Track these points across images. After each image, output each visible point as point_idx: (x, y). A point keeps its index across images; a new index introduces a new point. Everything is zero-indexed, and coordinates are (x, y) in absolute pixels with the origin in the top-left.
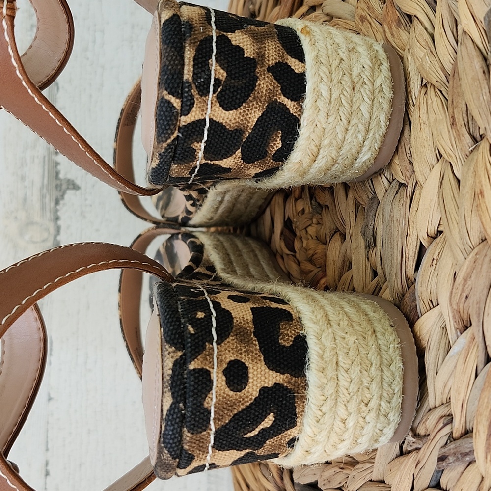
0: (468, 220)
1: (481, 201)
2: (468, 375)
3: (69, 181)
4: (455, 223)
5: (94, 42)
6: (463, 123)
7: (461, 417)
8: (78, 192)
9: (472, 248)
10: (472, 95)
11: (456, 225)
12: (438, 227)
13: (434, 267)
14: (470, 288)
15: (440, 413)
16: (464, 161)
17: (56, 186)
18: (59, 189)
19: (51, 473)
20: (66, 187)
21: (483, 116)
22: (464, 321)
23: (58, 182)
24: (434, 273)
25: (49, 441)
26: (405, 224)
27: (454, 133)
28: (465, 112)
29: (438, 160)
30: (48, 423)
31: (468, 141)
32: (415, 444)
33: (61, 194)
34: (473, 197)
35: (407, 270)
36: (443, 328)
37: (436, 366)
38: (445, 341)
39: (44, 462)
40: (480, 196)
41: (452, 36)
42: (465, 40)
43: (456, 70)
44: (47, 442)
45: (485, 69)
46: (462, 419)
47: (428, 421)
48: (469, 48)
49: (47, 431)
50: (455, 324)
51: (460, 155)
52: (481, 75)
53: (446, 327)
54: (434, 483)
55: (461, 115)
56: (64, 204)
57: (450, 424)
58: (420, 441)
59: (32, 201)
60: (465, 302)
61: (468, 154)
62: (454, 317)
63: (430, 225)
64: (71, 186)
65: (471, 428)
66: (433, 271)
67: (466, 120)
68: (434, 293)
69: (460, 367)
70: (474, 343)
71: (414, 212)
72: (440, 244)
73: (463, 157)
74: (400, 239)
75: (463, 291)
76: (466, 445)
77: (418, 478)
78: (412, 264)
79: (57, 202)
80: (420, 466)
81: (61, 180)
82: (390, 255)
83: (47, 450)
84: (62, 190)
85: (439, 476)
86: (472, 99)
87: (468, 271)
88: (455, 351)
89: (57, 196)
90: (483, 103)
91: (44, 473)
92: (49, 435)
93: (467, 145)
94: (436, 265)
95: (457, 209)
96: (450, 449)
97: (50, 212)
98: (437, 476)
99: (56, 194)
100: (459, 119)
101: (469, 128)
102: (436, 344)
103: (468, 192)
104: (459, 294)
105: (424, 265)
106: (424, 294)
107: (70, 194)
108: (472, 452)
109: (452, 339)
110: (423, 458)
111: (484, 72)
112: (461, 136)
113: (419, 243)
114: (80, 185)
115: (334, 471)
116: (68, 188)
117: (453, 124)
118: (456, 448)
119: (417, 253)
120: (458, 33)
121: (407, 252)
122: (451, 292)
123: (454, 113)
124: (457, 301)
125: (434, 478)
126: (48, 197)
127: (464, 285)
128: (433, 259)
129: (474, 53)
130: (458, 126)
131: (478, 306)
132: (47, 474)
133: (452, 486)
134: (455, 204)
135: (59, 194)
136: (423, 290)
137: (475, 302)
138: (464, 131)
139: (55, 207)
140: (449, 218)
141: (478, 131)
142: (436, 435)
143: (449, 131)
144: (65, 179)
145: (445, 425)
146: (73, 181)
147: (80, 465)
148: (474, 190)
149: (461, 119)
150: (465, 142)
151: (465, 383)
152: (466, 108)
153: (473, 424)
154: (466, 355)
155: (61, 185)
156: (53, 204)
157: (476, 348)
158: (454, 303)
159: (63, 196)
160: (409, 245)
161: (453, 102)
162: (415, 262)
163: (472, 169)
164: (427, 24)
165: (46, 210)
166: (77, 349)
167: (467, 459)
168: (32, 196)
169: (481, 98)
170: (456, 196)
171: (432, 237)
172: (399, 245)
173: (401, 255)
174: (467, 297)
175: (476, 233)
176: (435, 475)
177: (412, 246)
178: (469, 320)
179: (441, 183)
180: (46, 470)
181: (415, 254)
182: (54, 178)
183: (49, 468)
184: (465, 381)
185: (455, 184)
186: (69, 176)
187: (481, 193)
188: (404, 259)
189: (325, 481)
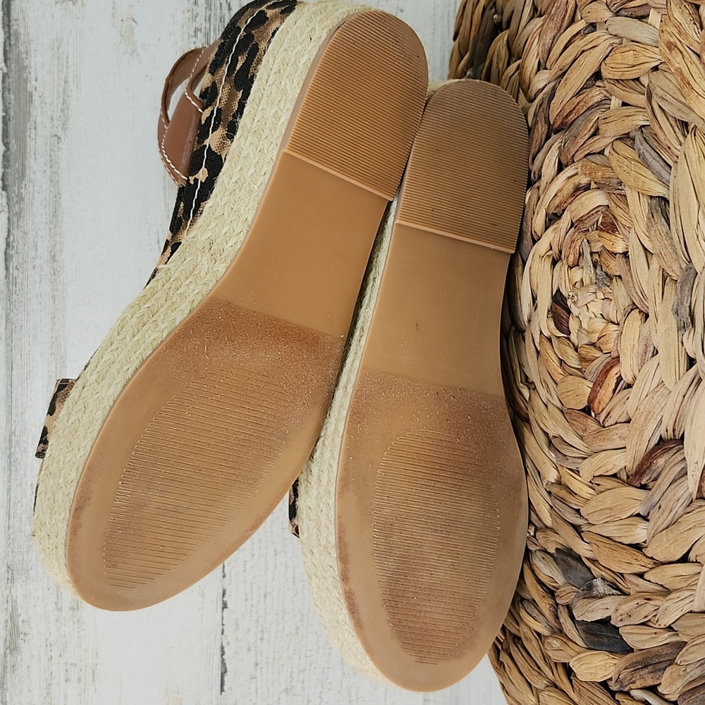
91: (220, 605)
115: (636, 603)
132: (225, 606)
189: (624, 616)
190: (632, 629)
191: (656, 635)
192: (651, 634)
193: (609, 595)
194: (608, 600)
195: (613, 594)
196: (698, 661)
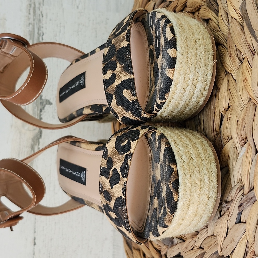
0: (241, 94)
1: (246, 82)
2: (248, 162)
3: (47, 100)
4: (236, 97)
5: (60, 32)
6: (235, 54)
7: (247, 183)
8: (51, 106)
9: (244, 106)
10: (237, 40)
11: (236, 98)
12: (229, 104)
13: (228, 121)
14: (245, 122)
15: (237, 187)
16: (237, 71)
17: (41, 103)
18: (42, 104)
19: (37, 243)
20: (46, 103)
21: (243, 47)
22: (244, 139)
23: (42, 101)
24: (228, 124)
25: (36, 228)
26: (213, 107)
27: (232, 60)
28: (235, 50)
29: (226, 76)
30: (35, 219)
31: (238, 62)
32: (227, 206)
33: (43, 107)
34: (243, 83)
35: (216, 128)
36: (235, 148)
37: (233, 165)
38: (236, 153)
39: (33, 238)
40: (246, 81)
41: (226, 21)
42: (233, 20)
43: (230, 34)
44: (35, 228)
45: (242, 29)
46: (248, 184)
47: (232, 193)
48: (234, 23)
49: (35, 223)
50: (240, 142)
51: (235, 69)
52: (240, 31)
53: (236, 147)
54: (238, 221)
55: (234, 51)
56: (44, 112)
57: (243, 190)
58: (229, 204)
59: (29, 110)
60: (244, 130)
61: (238, 67)
62: (239, 139)
63: (225, 104)
64: (48, 103)
65: (252, 187)
66: (228, 123)
67: (236, 53)
68: (230, 133)
69: (244, 160)
70: (250, 147)
71: (217, 101)
72: (230, 111)
73: (236, 70)
74: (211, 115)
75: (242, 125)
76: (251, 194)
77: (230, 221)
78: (218, 124)
79: (41, 111)
80: (230, 215)
81: (43, 100)
82: (207, 124)
83: (35, 232)
84: (44, 105)
85: (240, 217)
86: (238, 42)
87: (244, 115)
88: (241, 155)
89: (41, 108)
90: (243, 42)
91: (33, 243)
92: (36, 225)
93: (238, 64)
94: (229, 120)
95: (236, 91)
96: (244, 199)
97: (38, 115)
98: (239, 217)
99: (41, 107)
100: (233, 53)
101: (238, 56)
102: (232, 155)
103: (240, 82)
104: (240, 127)
105: (224, 122)
106: (225, 135)
107: (47, 107)
108: (254, 196)
109: (239, 151)
110: (231, 210)
111: (242, 30)
112: (235, 60)
113: (220, 115)
114: (52, 102)
115: (188, 241)
116: (46, 104)
117: (231, 56)
118: (246, 198)
119: (220, 119)
120: (229, 21)
121: (215, 119)
122: (237, 128)
123: (231, 52)
124: (240, 130)
125: (238, 218)
126: (36, 108)
127: (243, 122)
128: (228, 118)
129: (237, 24)
130: (233, 56)
131: (249, 128)
132: (35, 244)
133: (247, 218)
134: (235, 89)
135: (42, 107)
136: (224, 133)
137: (248, 127)
138: (236, 57)
139: (40, 113)
140: (233, 96)
141: (242, 57)
142: (236, 196)
143: (229, 60)
144: (45, 99)
145: (240, 191)
146: (49, 100)
147: (51, 240)
148: (243, 80)
149: (234, 53)
150: (237, 62)
151: (248, 166)
152: (236, 48)
153: (253, 184)
154: (247, 153)
155: (43, 102)
156: (39, 112)
157: (251, 149)
158: (239, 132)
159: (44, 108)
160: (216, 116)
161: (230, 47)
162: (219, 123)
163: (241, 72)
164: (216, 21)
165: (35, 115)
166: (50, 183)
167: (252, 200)
168: (29, 107)
169: (242, 40)
170: (235, 86)
171: (226, 110)
172: (211, 118)
173: (212, 122)
174: (244, 127)
175: (245, 99)
176: (238, 216)
177: (217, 116)
178: (246, 138)
179: (228, 84)
180: (34, 242)
181: (219, 120)
182: (40, 99)
183: (36, 241)
184: (247, 165)
185: (234, 82)
186: (47, 98)
187: (246, 79)
188: (214, 123)
189: (184, 249)
190: (187, 253)
191: (196, 252)
192: (194, 252)
193: (179, 243)
194: (179, 245)
195: (181, 242)
196: (210, 256)
